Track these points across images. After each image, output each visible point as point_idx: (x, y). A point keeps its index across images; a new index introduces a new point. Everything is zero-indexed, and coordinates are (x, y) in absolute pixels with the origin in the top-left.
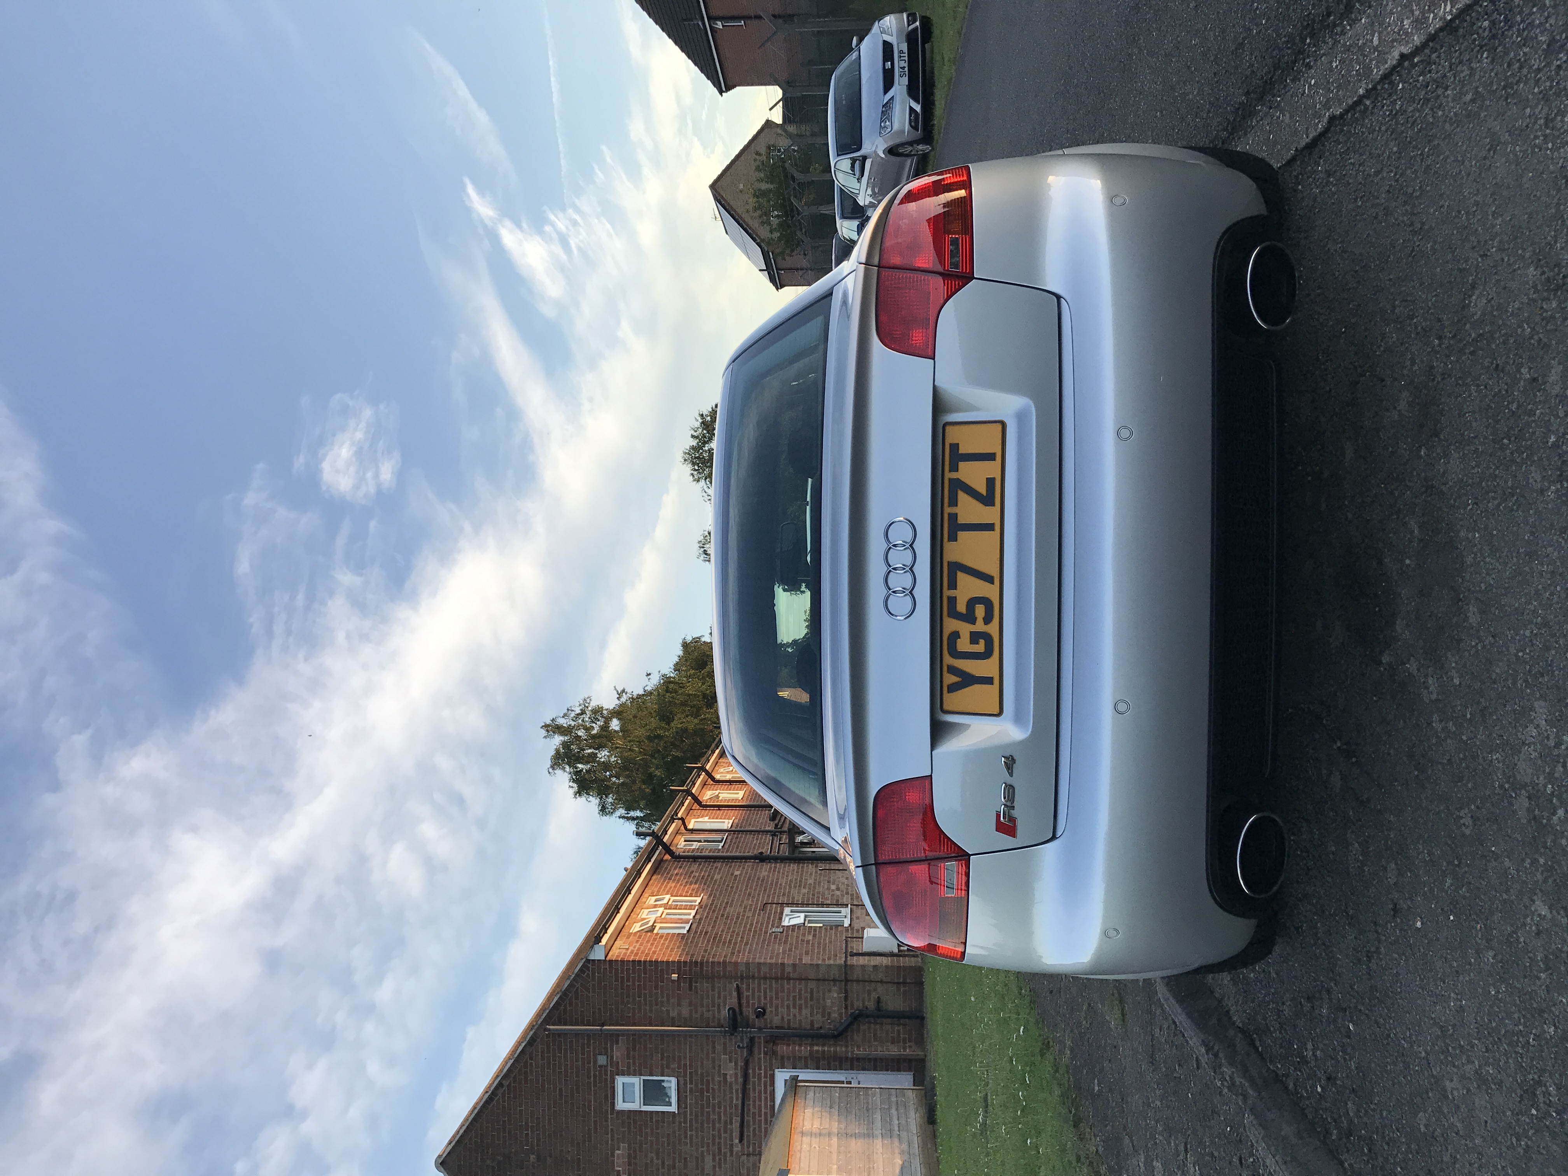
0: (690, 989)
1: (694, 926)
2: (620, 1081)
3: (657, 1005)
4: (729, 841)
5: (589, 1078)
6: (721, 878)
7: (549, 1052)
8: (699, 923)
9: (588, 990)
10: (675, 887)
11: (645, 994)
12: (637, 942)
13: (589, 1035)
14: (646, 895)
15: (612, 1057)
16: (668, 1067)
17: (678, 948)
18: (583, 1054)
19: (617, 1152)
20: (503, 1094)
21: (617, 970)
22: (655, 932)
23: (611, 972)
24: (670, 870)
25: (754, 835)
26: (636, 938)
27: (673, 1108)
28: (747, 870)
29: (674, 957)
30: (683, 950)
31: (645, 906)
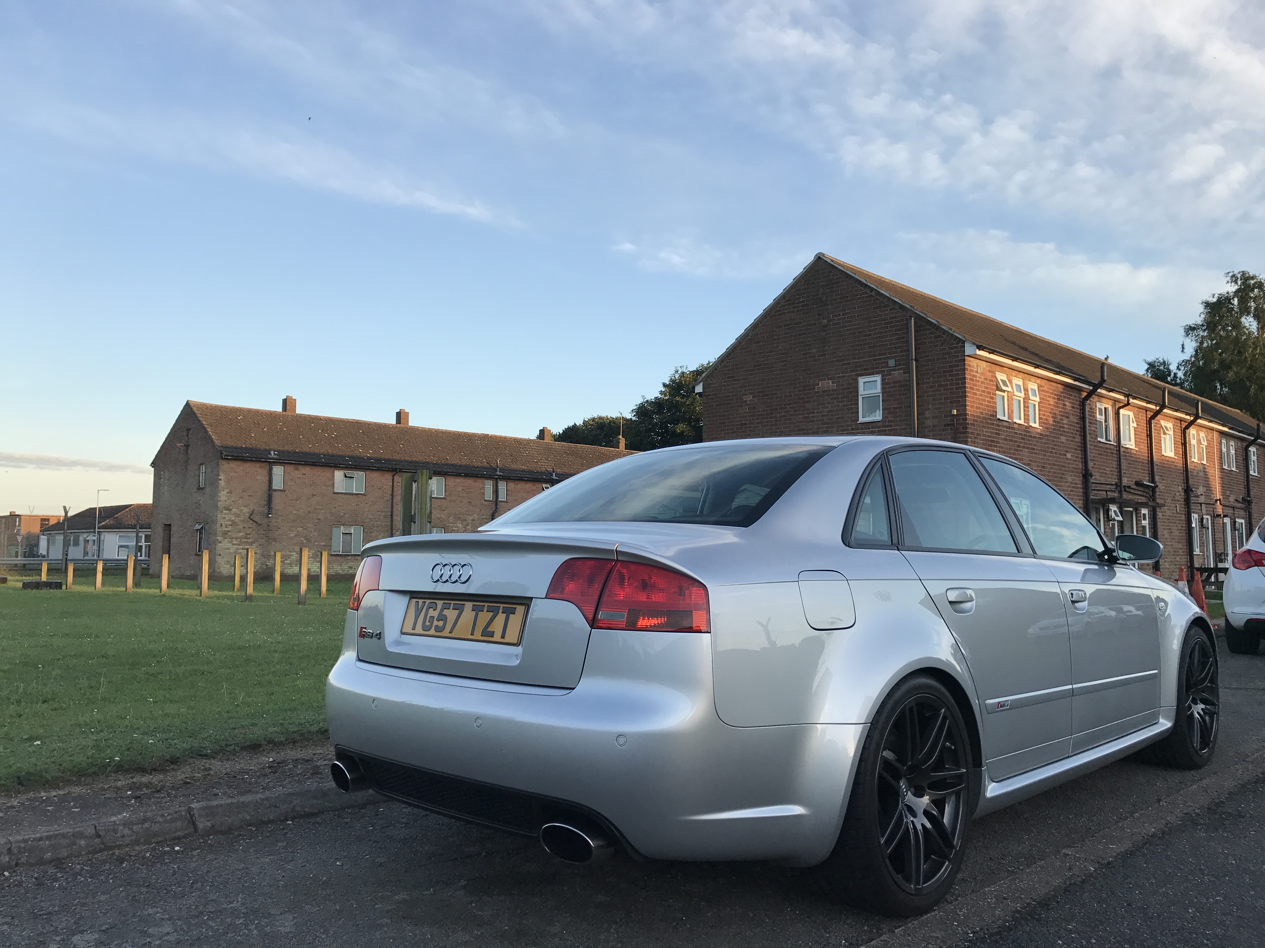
0: (945, 425)
1: (1006, 424)
2: (878, 378)
3: (933, 400)
4: (1108, 446)
5: (879, 355)
6: (1062, 443)
7: (896, 322)
8: (1009, 428)
9: (942, 345)
10: (1050, 405)
11: (941, 390)
12: (986, 379)
13: (908, 351)
14: (1039, 381)
15: (894, 370)
16: (889, 413)
17: (981, 413)
18: (896, 348)
19: (831, 382)
20: (866, 293)
21: (958, 366)
22: (997, 392)
23: (956, 361)
24: (1069, 398)
25: (1117, 468)
26: (990, 378)
27: (861, 420)
28: (1073, 464)
29: (970, 410)
30: (979, 417)
31: (1026, 381)
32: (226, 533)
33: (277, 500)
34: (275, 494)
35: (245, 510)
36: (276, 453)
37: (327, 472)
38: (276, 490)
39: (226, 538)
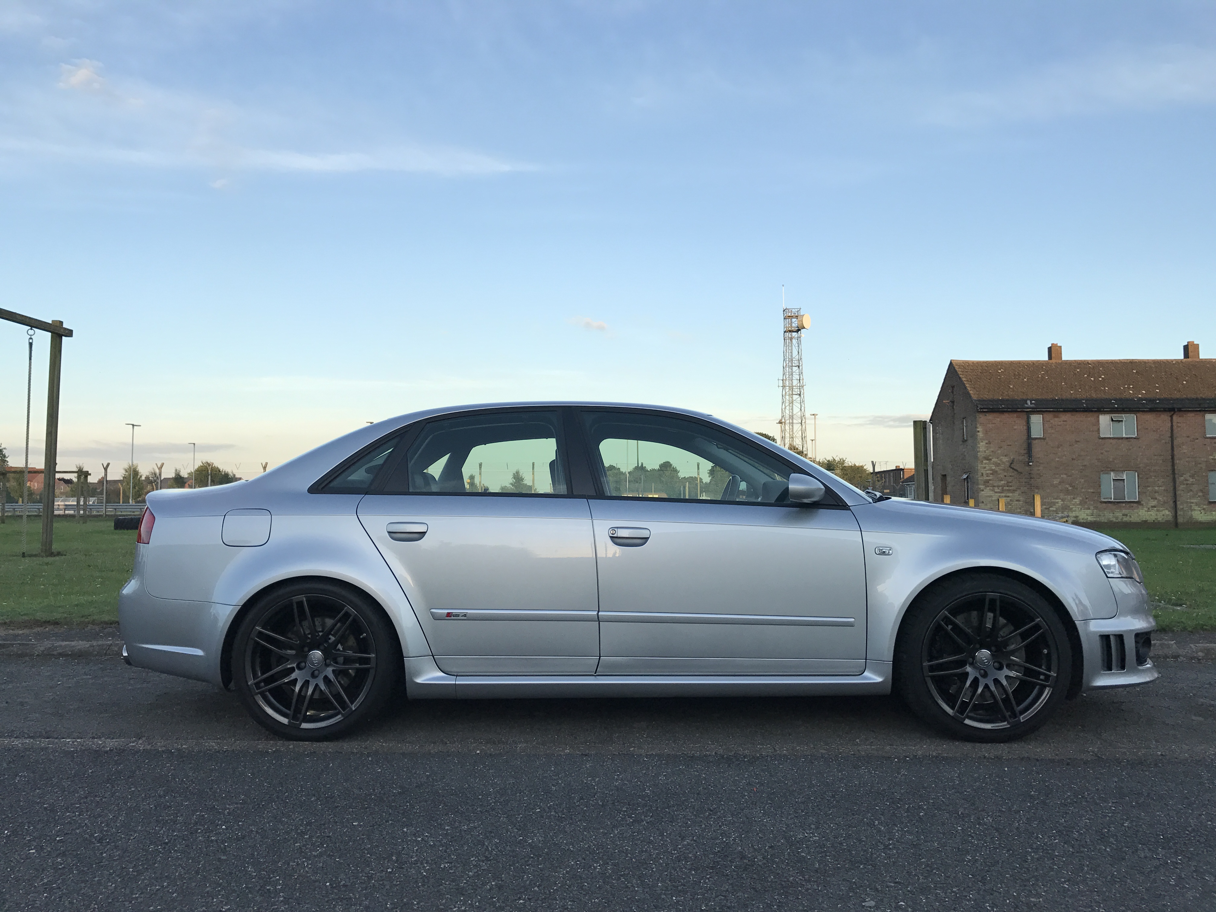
32: (986, 482)
33: (1037, 448)
34: (1034, 442)
35: (1005, 459)
36: (1033, 402)
37: (1089, 418)
38: (1036, 439)
39: (988, 486)
